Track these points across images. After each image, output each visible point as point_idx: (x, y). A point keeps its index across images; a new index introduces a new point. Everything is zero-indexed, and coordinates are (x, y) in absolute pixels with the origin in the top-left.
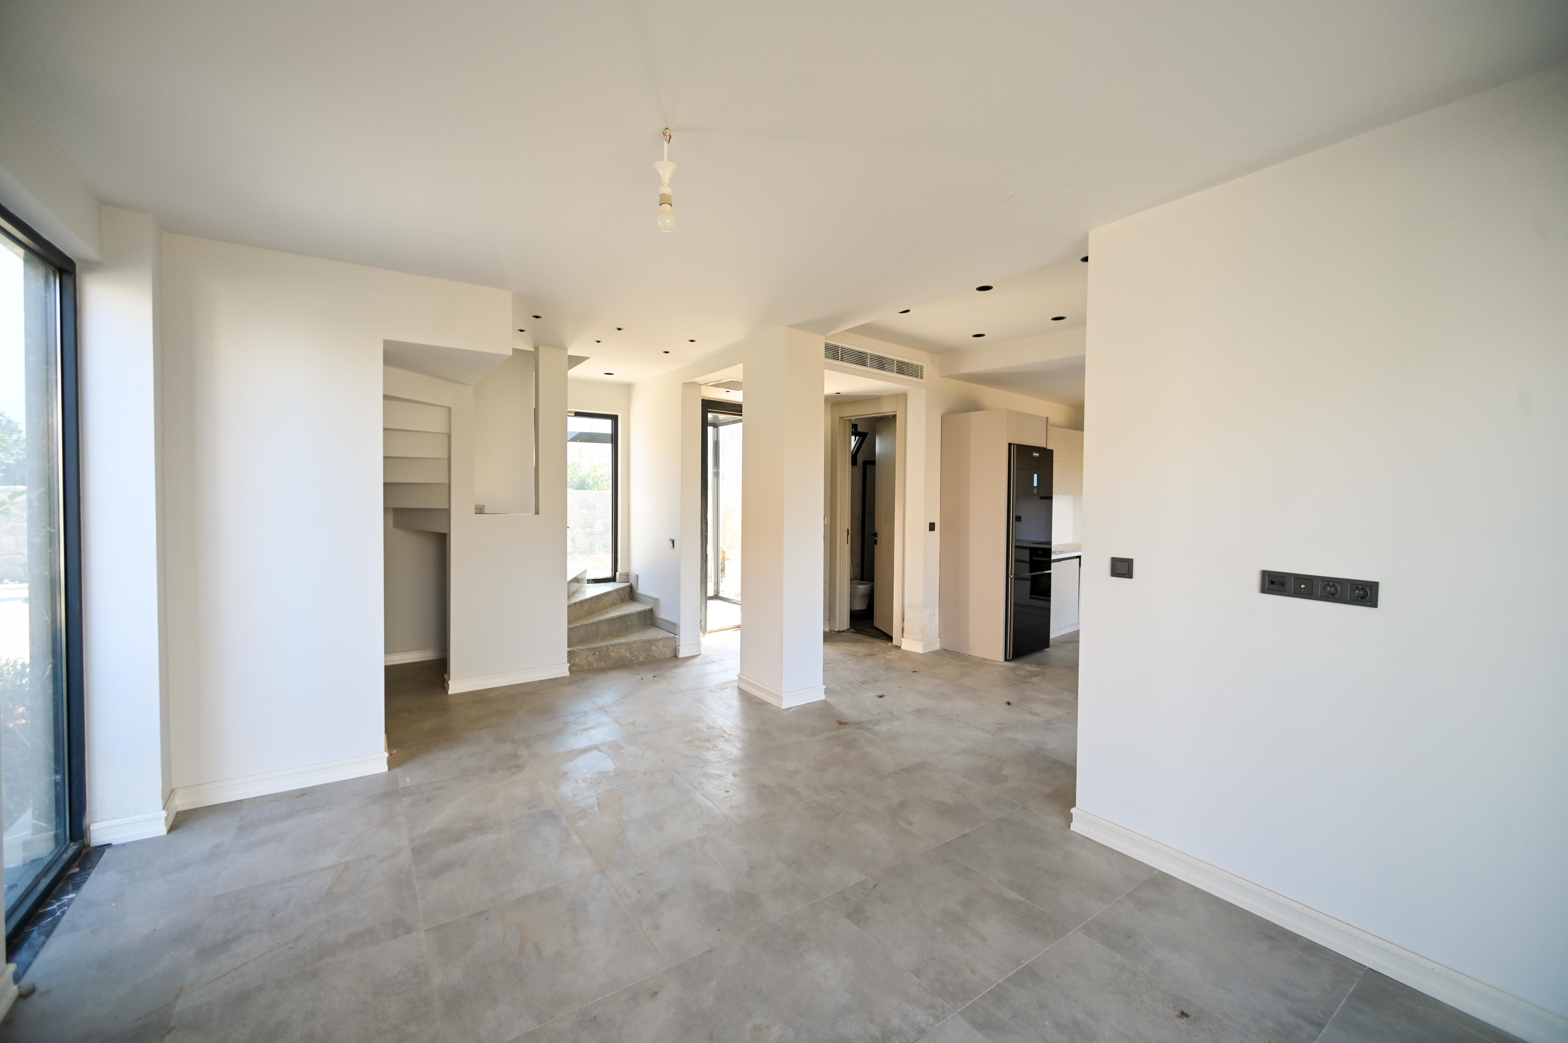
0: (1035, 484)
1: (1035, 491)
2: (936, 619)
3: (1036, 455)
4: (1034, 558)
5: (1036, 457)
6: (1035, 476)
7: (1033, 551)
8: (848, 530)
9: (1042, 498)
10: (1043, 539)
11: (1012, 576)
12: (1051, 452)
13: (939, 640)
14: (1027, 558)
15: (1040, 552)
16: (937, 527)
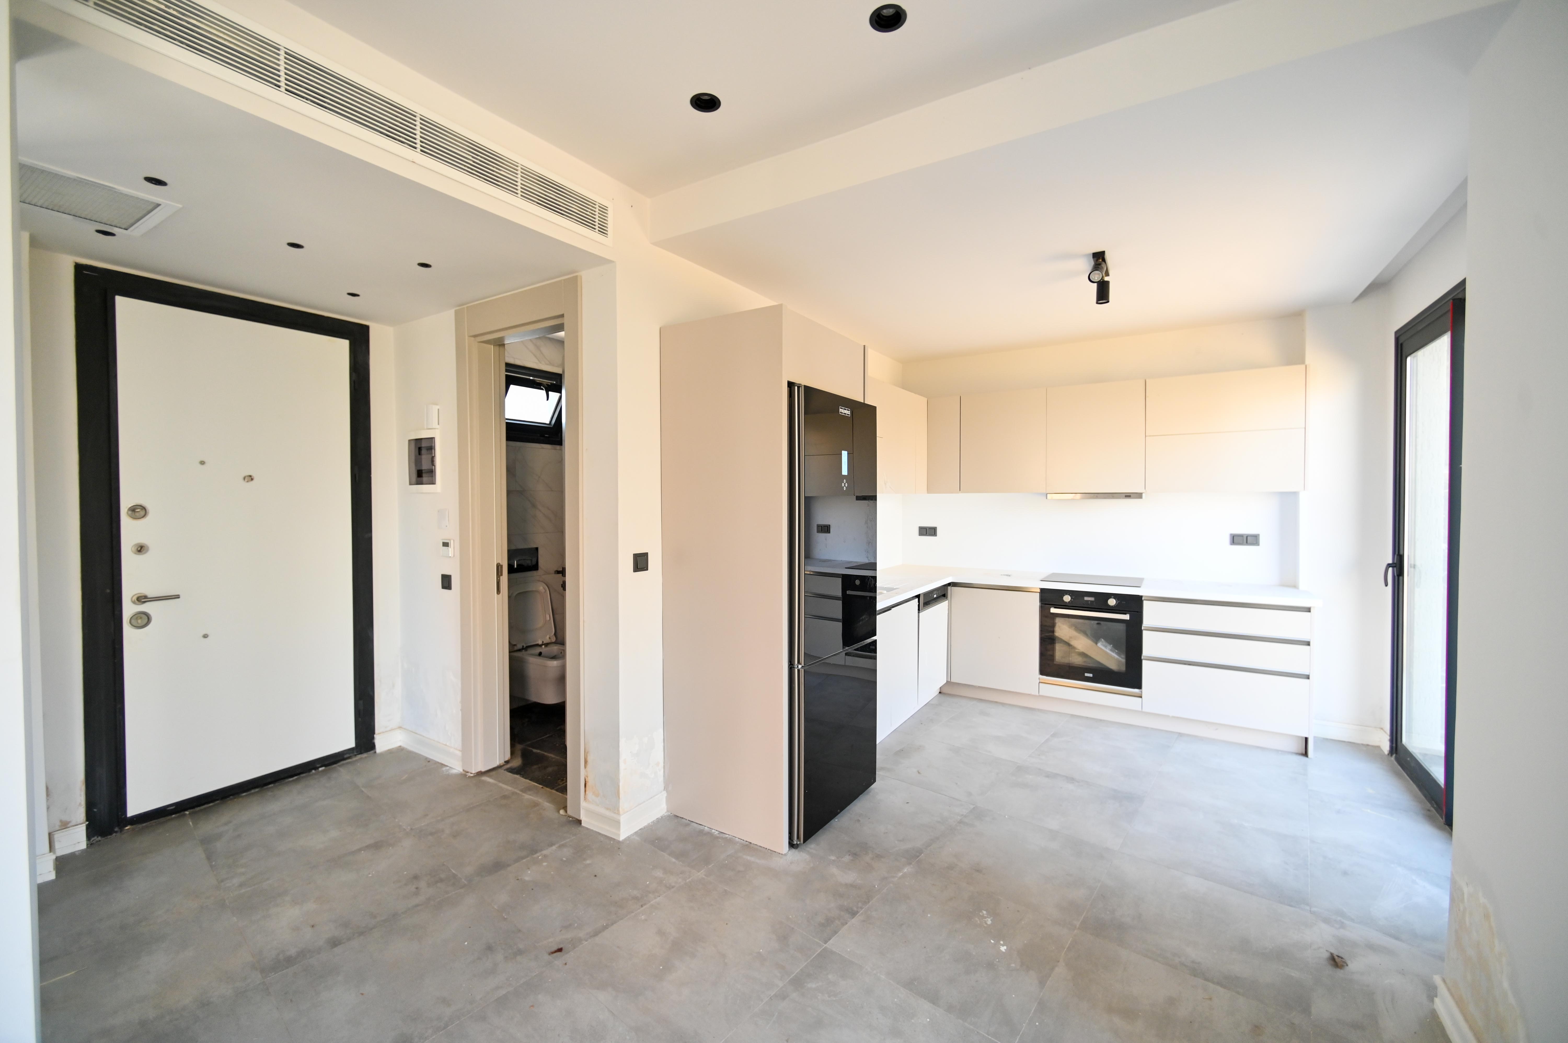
0: (845, 472)
1: (845, 485)
2: (658, 754)
3: (847, 412)
4: (849, 592)
5: (844, 417)
6: (845, 454)
7: (848, 581)
8: (499, 567)
9: (859, 498)
10: (863, 559)
11: (800, 666)
12: (873, 409)
13: (665, 794)
14: (839, 594)
15: (858, 582)
16: (655, 561)
